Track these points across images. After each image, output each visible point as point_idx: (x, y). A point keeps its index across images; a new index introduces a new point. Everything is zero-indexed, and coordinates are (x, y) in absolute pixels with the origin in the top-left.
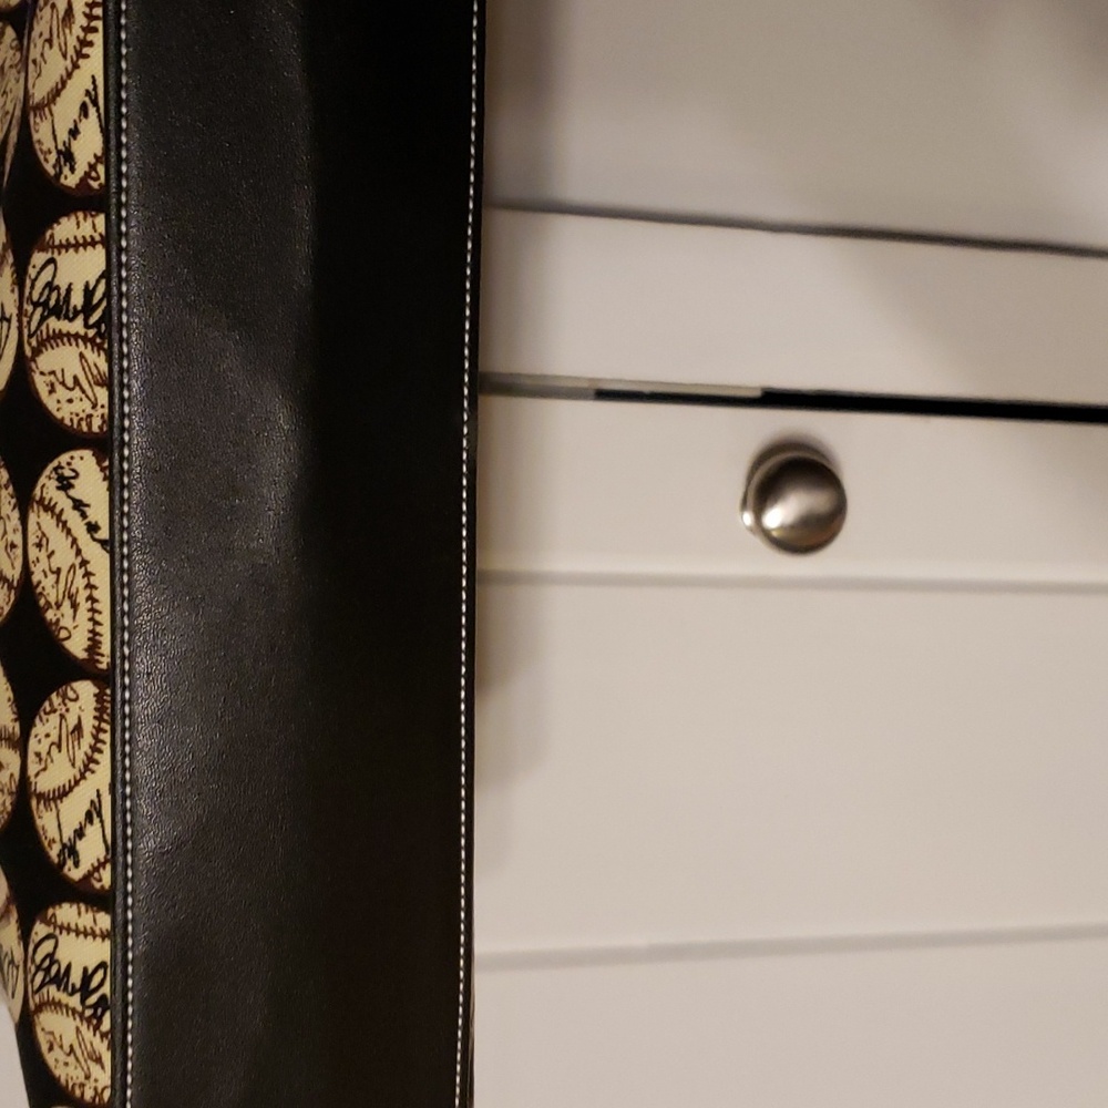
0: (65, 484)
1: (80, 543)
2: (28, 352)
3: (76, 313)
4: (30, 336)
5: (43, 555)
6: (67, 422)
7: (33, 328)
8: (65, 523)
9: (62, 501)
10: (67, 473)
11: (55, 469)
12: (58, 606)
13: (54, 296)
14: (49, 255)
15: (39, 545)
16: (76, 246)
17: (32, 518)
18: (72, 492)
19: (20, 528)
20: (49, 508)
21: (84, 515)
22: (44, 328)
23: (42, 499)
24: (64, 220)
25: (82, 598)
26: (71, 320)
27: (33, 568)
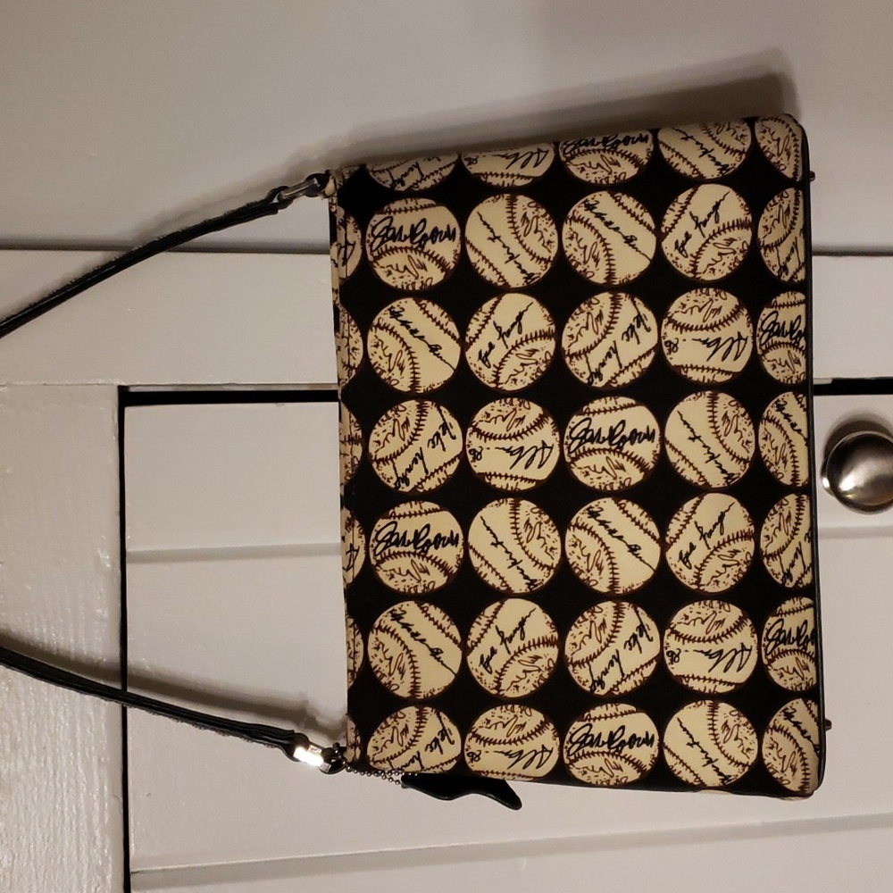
0: (780, 408)
1: (788, 433)
2: (760, 352)
3: (787, 334)
4: (761, 345)
5: (768, 443)
6: (782, 381)
7: (763, 341)
8: (780, 426)
9: (779, 416)
10: (782, 403)
11: (776, 403)
12: (777, 464)
13: (776, 327)
14: (774, 309)
15: (766, 439)
16: (788, 305)
17: (762, 428)
18: (784, 411)
19: (753, 432)
20: (772, 420)
21: (789, 420)
22: (770, 341)
23: (768, 417)
24: (782, 295)
25: (788, 458)
26: (785, 337)
27: (761, 449)
